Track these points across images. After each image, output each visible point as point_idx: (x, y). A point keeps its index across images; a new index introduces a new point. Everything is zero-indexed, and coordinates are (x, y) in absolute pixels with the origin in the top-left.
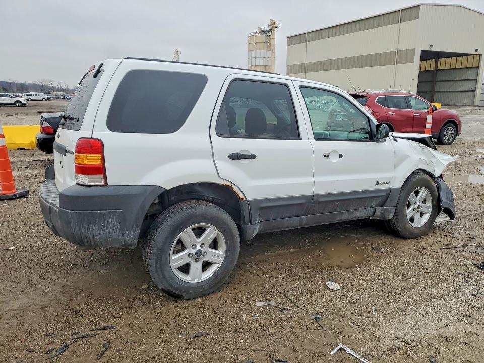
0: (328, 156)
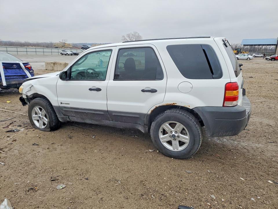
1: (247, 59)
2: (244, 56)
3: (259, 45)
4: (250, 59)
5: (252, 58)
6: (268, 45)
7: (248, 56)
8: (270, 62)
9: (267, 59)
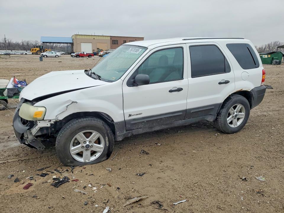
1: (56, 57)
2: (52, 53)
3: (50, 43)
4: (58, 56)
5: (60, 56)
6: (58, 43)
7: (56, 53)
8: (75, 58)
9: (72, 56)
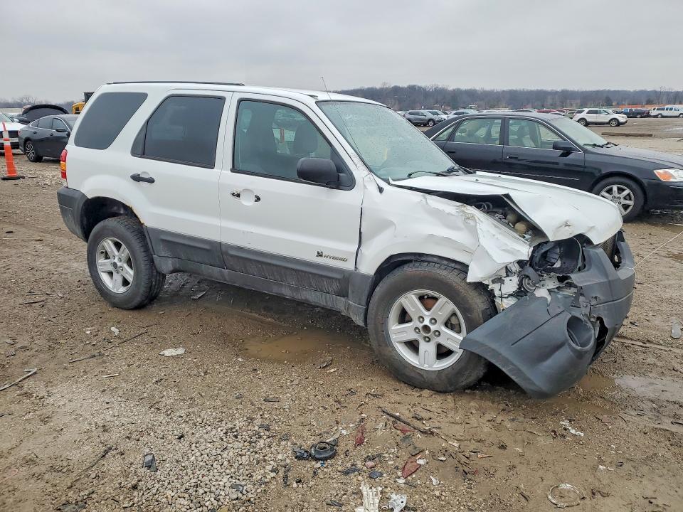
0: (238, 195)
